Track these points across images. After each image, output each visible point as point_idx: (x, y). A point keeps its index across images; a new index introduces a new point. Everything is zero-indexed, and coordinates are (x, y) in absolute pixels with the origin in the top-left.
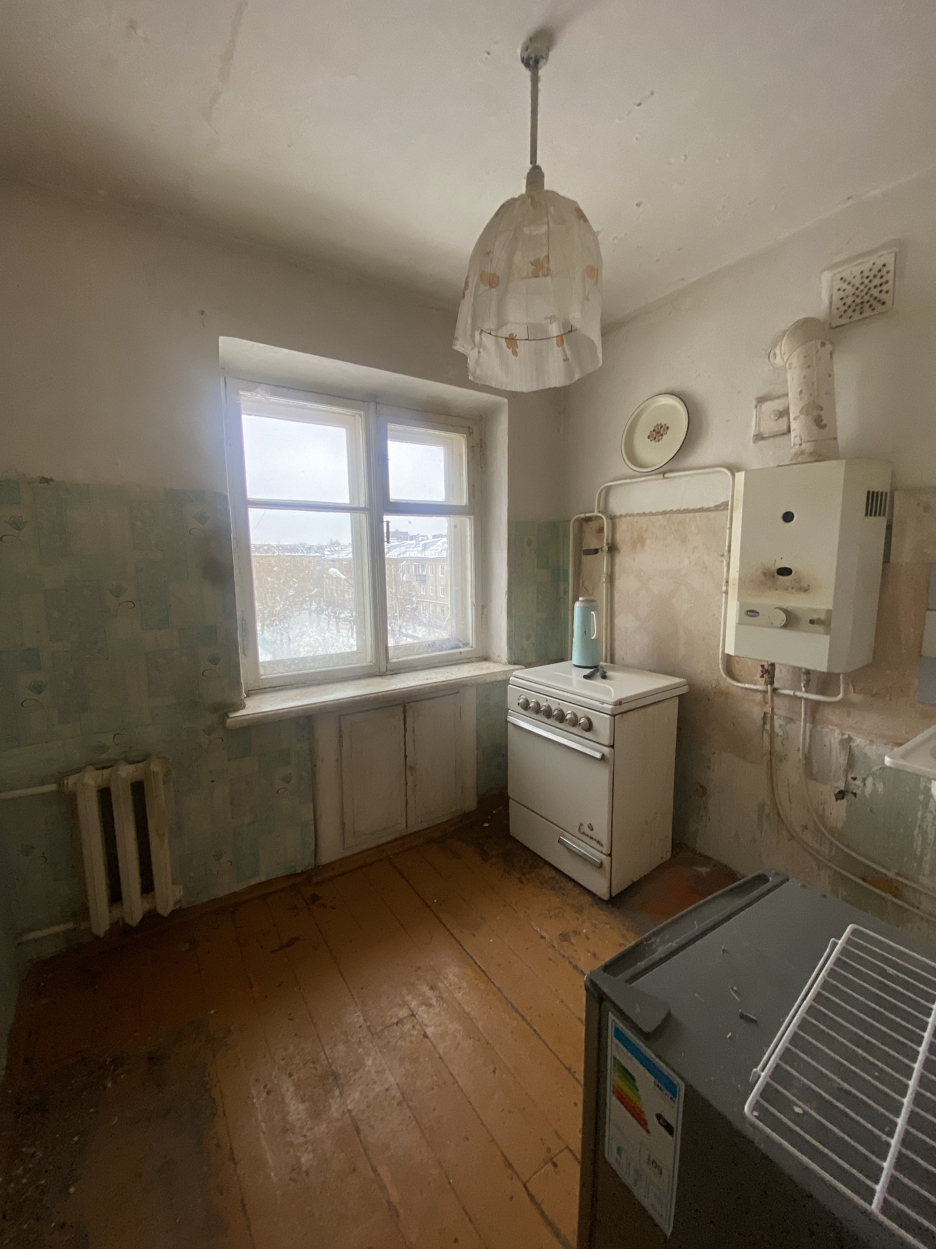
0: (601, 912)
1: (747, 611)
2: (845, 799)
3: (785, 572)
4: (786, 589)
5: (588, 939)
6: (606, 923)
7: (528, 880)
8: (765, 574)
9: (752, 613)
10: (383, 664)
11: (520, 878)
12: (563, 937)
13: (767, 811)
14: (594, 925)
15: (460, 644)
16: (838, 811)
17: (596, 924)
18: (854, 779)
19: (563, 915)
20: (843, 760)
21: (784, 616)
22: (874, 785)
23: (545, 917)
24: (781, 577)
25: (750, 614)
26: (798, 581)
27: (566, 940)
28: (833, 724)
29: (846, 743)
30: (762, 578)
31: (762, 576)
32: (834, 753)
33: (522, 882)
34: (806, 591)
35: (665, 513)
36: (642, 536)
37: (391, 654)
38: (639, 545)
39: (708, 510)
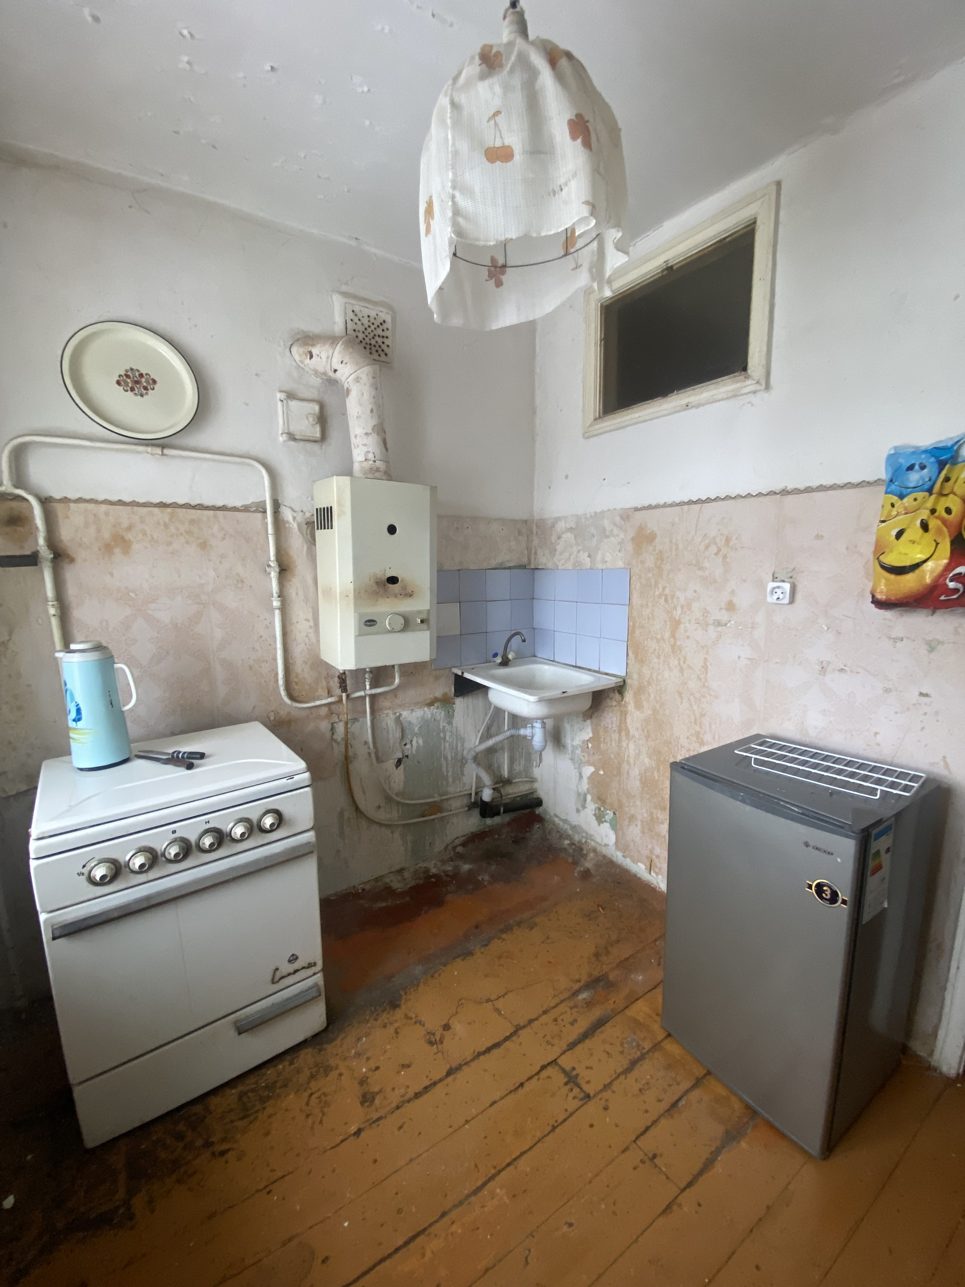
0: (338, 1041)
1: (366, 622)
2: (402, 765)
3: (393, 580)
4: (396, 596)
5: (377, 1068)
6: (359, 1039)
7: (223, 1140)
8: (377, 583)
9: (371, 623)
11: (213, 1154)
12: (366, 1101)
13: (346, 815)
14: (358, 1055)
16: (398, 777)
17: (356, 1053)
18: (405, 745)
19: (325, 1094)
20: (398, 734)
21: (403, 622)
22: (417, 742)
23: (321, 1122)
24: (391, 586)
25: (369, 623)
26: (404, 588)
27: (373, 1099)
28: (387, 709)
29: (398, 719)
30: (375, 587)
31: (375, 585)
32: (390, 732)
33: (223, 1153)
34: (411, 596)
35: (162, 505)
36: (122, 537)
38: (117, 551)
39: (235, 509)
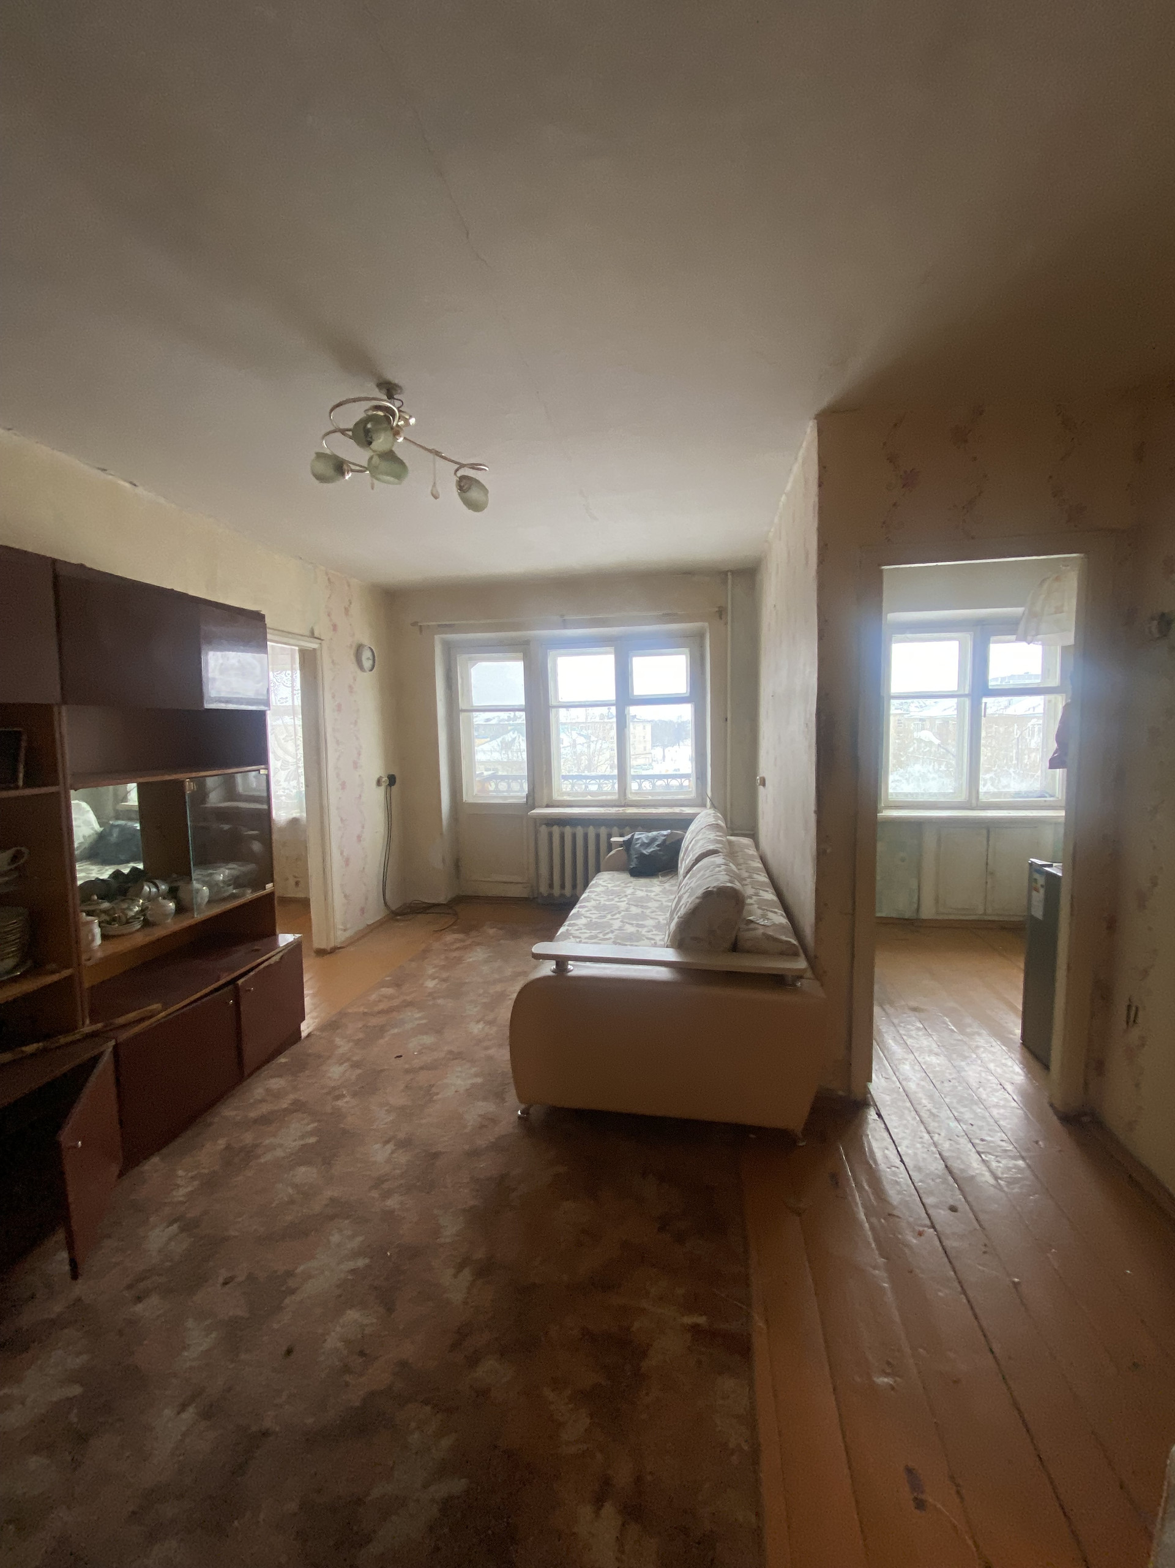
10: (974, 802)
15: (1047, 795)
37: (981, 797)
